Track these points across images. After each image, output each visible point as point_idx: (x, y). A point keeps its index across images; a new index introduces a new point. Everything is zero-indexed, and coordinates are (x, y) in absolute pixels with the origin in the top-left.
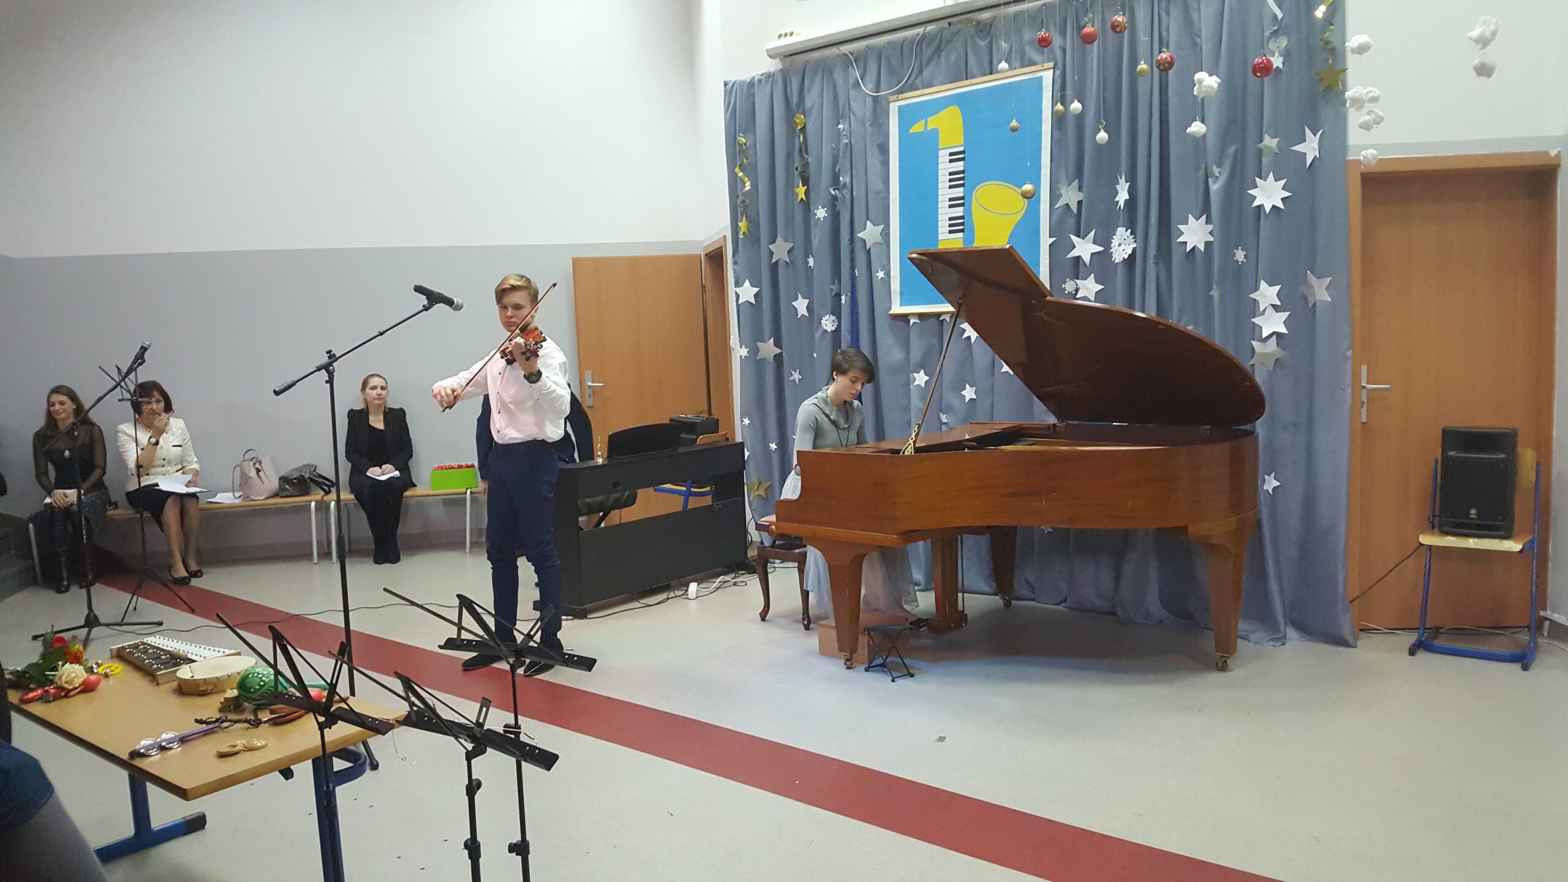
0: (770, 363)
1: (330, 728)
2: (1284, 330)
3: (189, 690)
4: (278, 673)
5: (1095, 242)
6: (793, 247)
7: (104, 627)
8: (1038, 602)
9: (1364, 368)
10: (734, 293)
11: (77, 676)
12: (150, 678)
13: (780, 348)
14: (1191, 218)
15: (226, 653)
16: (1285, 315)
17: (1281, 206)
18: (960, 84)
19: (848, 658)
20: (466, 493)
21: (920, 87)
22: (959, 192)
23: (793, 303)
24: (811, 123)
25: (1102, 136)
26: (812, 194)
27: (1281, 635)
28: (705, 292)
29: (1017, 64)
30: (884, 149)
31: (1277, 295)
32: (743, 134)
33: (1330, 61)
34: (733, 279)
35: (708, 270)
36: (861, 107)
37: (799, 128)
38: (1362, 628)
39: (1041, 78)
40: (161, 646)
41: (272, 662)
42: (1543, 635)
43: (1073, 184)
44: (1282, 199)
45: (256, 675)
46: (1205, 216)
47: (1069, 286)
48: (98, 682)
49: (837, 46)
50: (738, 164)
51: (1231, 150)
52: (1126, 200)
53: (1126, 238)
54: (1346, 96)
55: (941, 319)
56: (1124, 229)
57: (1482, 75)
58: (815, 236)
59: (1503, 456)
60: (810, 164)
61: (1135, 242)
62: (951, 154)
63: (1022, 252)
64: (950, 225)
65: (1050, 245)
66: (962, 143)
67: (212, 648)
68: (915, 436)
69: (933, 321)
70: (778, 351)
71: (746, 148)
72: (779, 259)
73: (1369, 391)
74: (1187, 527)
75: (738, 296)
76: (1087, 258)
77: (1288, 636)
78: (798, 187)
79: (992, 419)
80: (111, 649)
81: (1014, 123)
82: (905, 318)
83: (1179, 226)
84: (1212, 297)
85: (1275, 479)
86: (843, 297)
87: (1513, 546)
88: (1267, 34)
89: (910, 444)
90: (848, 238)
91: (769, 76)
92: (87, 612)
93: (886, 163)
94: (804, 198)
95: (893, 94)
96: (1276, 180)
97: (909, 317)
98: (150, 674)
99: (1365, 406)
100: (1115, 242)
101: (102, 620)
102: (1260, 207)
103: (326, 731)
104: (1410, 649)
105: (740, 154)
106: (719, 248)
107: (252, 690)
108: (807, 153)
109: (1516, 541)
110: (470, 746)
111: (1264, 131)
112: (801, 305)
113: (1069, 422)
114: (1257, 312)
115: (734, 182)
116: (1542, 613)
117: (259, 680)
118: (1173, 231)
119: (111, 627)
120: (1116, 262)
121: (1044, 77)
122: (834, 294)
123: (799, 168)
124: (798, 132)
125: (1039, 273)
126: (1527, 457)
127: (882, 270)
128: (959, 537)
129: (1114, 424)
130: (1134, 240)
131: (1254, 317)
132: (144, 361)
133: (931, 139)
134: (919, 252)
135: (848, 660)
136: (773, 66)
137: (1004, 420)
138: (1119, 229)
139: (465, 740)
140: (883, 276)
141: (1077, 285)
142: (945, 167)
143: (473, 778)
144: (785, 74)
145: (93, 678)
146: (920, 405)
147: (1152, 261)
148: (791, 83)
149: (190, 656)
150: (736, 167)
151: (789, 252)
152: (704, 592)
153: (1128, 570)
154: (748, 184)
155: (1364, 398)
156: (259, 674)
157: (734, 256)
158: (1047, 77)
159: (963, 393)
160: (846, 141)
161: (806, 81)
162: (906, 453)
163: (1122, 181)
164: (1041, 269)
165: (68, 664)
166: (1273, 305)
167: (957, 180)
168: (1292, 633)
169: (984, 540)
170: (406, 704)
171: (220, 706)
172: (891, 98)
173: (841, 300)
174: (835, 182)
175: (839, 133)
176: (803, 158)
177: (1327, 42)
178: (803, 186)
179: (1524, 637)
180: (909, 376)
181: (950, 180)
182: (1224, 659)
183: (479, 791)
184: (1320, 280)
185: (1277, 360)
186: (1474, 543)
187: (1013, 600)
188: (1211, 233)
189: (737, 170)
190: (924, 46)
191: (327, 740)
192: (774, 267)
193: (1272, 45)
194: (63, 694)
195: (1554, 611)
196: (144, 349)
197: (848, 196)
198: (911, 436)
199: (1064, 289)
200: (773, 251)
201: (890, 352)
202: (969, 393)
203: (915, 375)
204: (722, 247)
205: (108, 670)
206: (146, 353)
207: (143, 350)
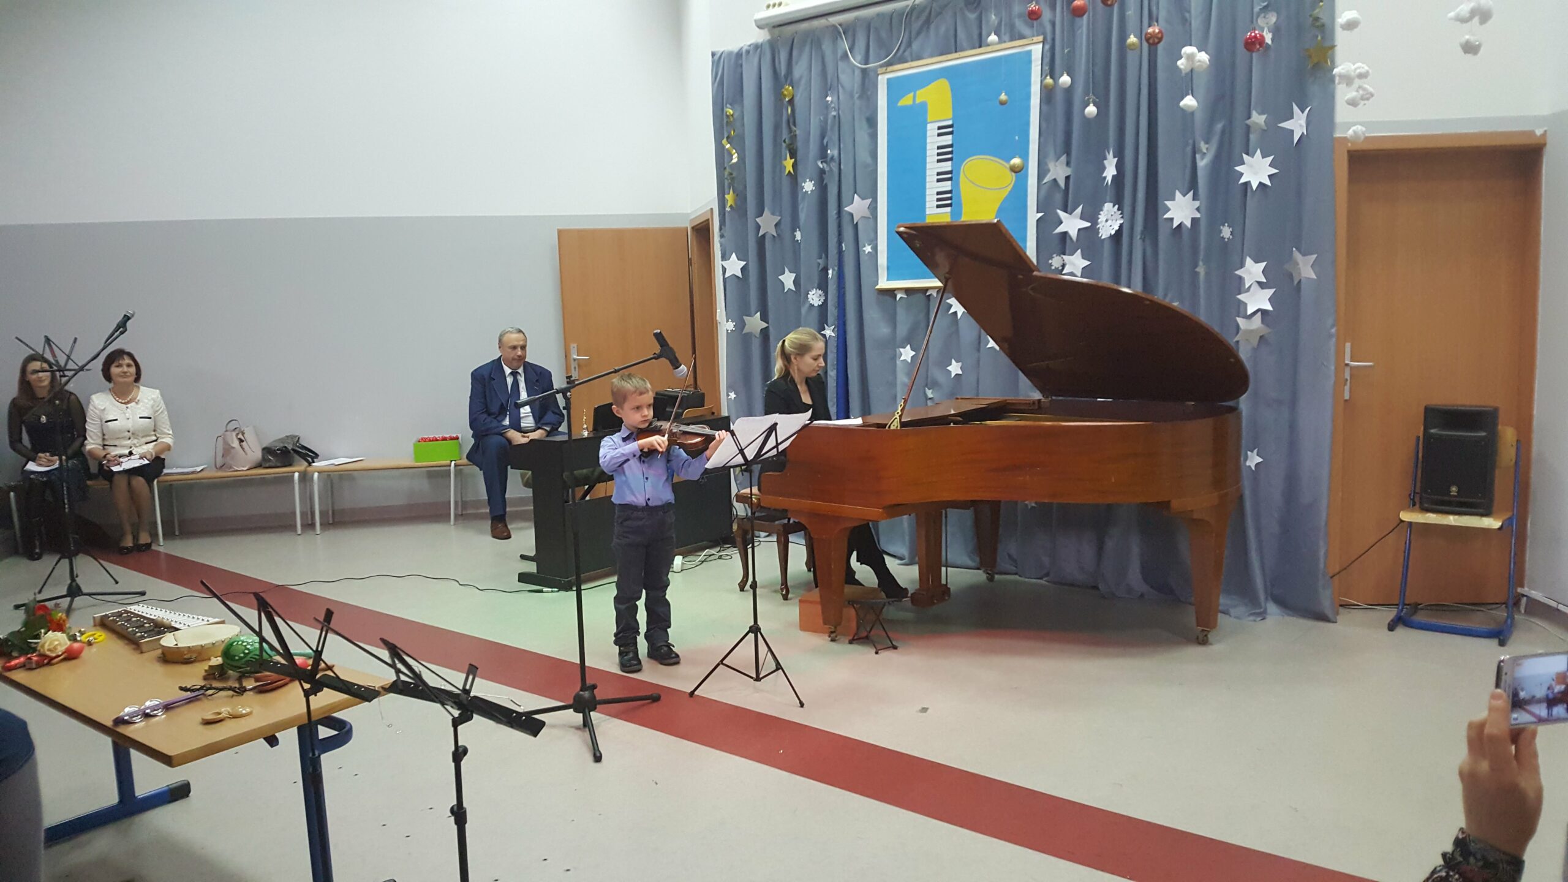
0: (756, 337)
1: (316, 695)
2: (1269, 307)
3: (172, 658)
4: (263, 640)
5: (1083, 217)
6: (780, 220)
7: (88, 597)
8: (1020, 576)
9: (1348, 345)
10: (721, 267)
11: (60, 644)
12: (133, 646)
13: (767, 322)
14: (1178, 194)
15: (210, 622)
16: (1270, 292)
17: (1268, 183)
18: (950, 56)
19: (833, 630)
20: (450, 466)
21: (909, 59)
22: (947, 166)
23: (780, 277)
24: (799, 95)
25: (1091, 110)
26: (800, 167)
27: (1262, 610)
28: (691, 265)
29: (1006, 37)
30: (872, 122)
31: (1263, 272)
32: (730, 105)
33: (1319, 38)
34: (720, 253)
35: (695, 243)
36: (849, 80)
37: (787, 99)
38: (1343, 603)
39: (1030, 52)
40: (144, 615)
41: (257, 629)
42: (1520, 612)
43: (1060, 160)
44: (1269, 176)
45: (240, 643)
46: (1192, 192)
47: (1056, 262)
48: (80, 651)
49: (826, 17)
50: (726, 136)
51: (1219, 126)
52: (1113, 176)
53: (1113, 213)
54: (1334, 73)
55: (928, 294)
56: (1111, 204)
57: (1469, 53)
58: (803, 208)
59: (1484, 434)
60: (798, 138)
61: (1122, 217)
62: (939, 128)
63: (1010, 227)
64: (938, 200)
65: (1038, 221)
66: (951, 116)
67: (196, 617)
68: (901, 410)
69: (920, 296)
70: (765, 325)
71: (734, 119)
72: (767, 232)
73: (1352, 368)
74: (1169, 502)
75: (724, 270)
76: (1073, 234)
77: (1269, 611)
78: (786, 159)
79: (977, 395)
80: (94, 617)
81: (1003, 97)
82: (891, 292)
83: (1166, 202)
84: (1197, 274)
85: (1258, 455)
86: (830, 272)
87: (1492, 523)
88: (1257, 9)
89: (896, 418)
90: (835, 212)
91: (757, 47)
92: (69, 582)
93: (874, 136)
94: (792, 171)
95: (881, 66)
96: (1263, 157)
97: (896, 292)
98: (134, 643)
99: (1348, 382)
100: (1102, 218)
101: (85, 590)
102: (1247, 184)
103: (312, 698)
104: (1389, 624)
105: (727, 125)
106: (705, 221)
107: (237, 658)
108: (795, 126)
109: (1496, 519)
110: (456, 713)
111: (1252, 108)
112: (788, 279)
113: (1054, 398)
114: (1242, 291)
115: (721, 156)
116: (1519, 590)
117: (244, 648)
118: (1160, 206)
119: (93, 596)
120: (1103, 237)
121: (1033, 51)
122: (820, 269)
123: (787, 140)
124: (786, 103)
125: (1026, 247)
126: (1508, 435)
127: (869, 245)
128: (944, 512)
129: (1099, 400)
130: (1121, 216)
131: (1240, 294)
132: (126, 330)
133: (919, 112)
134: (908, 226)
135: (832, 632)
136: (761, 36)
137: (990, 395)
138: (1106, 205)
139: (452, 707)
140: (871, 251)
141: (1063, 261)
142: (934, 141)
143: (460, 744)
144: (773, 45)
145: (76, 645)
146: (906, 380)
147: (1139, 237)
148: (779, 52)
149: (173, 624)
150: (723, 139)
151: (776, 225)
152: (689, 565)
153: (1110, 544)
154: (735, 156)
155: (1347, 376)
156: (243, 642)
157: (721, 229)
158: (1037, 50)
159: (949, 368)
160: (834, 113)
161: (795, 53)
162: (892, 428)
163: (1110, 156)
164: (1029, 244)
165: (50, 632)
166: (1260, 283)
167: (946, 152)
168: (1272, 608)
169: (968, 515)
170: (392, 671)
171: (203, 673)
172: (880, 71)
173: (827, 274)
174: (823, 156)
175: (827, 106)
176: (790, 131)
177: (1317, 19)
178: (791, 158)
179: (1501, 614)
180: (895, 351)
181: (939, 154)
182: (1205, 633)
183: (465, 758)
184: (1306, 257)
185: (1261, 337)
186: (1454, 520)
187: (997, 574)
188: (1198, 209)
189: (724, 141)
190: (913, 18)
191: (312, 707)
192: (761, 241)
193: (1261, 22)
194: (46, 661)
195: (1531, 588)
196: (127, 318)
197: (836, 170)
198: (897, 410)
199: (1051, 265)
200: (760, 223)
201: (877, 326)
202: (955, 368)
203: (901, 350)
204: (708, 220)
205: (91, 638)
206: (130, 321)
207: (125, 319)
